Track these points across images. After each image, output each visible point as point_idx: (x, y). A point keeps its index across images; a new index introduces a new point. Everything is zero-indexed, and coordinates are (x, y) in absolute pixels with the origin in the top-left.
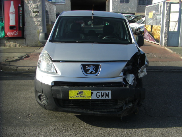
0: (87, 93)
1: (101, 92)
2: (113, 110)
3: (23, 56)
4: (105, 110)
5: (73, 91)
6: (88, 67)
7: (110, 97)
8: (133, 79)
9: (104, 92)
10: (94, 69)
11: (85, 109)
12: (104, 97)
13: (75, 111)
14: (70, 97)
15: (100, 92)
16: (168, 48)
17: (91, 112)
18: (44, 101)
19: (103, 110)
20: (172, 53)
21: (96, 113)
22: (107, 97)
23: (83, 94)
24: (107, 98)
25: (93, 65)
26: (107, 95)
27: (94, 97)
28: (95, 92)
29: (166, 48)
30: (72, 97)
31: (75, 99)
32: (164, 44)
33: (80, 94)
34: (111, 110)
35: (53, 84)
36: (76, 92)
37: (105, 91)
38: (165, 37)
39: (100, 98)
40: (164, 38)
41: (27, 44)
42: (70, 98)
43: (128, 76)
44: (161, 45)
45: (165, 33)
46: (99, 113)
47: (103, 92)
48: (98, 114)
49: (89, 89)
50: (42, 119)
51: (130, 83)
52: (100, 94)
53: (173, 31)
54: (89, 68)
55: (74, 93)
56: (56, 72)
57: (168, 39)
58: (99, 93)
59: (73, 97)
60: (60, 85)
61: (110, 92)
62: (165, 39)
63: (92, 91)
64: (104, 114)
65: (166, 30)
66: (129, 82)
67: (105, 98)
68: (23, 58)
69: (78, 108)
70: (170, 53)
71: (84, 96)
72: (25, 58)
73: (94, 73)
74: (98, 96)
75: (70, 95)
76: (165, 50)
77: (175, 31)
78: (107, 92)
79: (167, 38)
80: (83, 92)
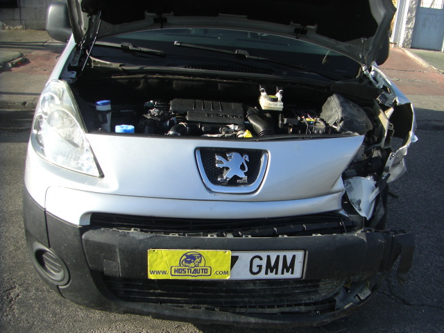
0: (218, 260)
1: (268, 257)
2: (303, 309)
3: (9, 62)
4: (276, 310)
5: (163, 252)
6: (223, 160)
7: (297, 273)
8: (373, 196)
9: (278, 257)
10: (242, 167)
11: (203, 307)
12: (276, 273)
13: (167, 312)
14: (153, 272)
15: (264, 255)
16: (414, 53)
17: (225, 319)
18: (55, 271)
19: (268, 311)
20: (425, 69)
21: (243, 319)
22: (287, 271)
23: (202, 264)
24: (287, 275)
25: (241, 152)
26: (289, 267)
27: (242, 272)
28: (245, 257)
29: (409, 54)
30: (158, 272)
31: (171, 278)
32: (404, 41)
33: (190, 262)
34: (297, 309)
35: (88, 222)
36: (174, 256)
37: (281, 254)
38: (408, 23)
39: (262, 275)
40: (404, 26)
41: (23, 22)
42: (151, 277)
43: (354, 186)
44: (395, 44)
45: (410, 10)
46: (253, 320)
47: (273, 255)
48: (249, 323)
49: (224, 247)
50: (55, 314)
51: (363, 214)
52: (264, 263)
53: (428, 7)
54: (225, 164)
55: (166, 258)
56: (97, 174)
57: (415, 29)
58: (261, 259)
59: (164, 273)
60: (111, 226)
61: (300, 255)
62: (408, 29)
63: (236, 254)
64: (270, 321)
65: (412, 2)
66: (360, 210)
67: (279, 276)
68: (10, 65)
69: (178, 302)
70: (420, 69)
71: (205, 270)
72: (17, 65)
73: (244, 184)
74: (255, 269)
75: (151, 266)
76: (405, 57)
77: (435, 7)
78: (289, 255)
79: (412, 26)
80: (201, 255)
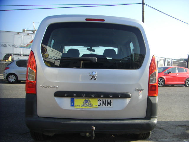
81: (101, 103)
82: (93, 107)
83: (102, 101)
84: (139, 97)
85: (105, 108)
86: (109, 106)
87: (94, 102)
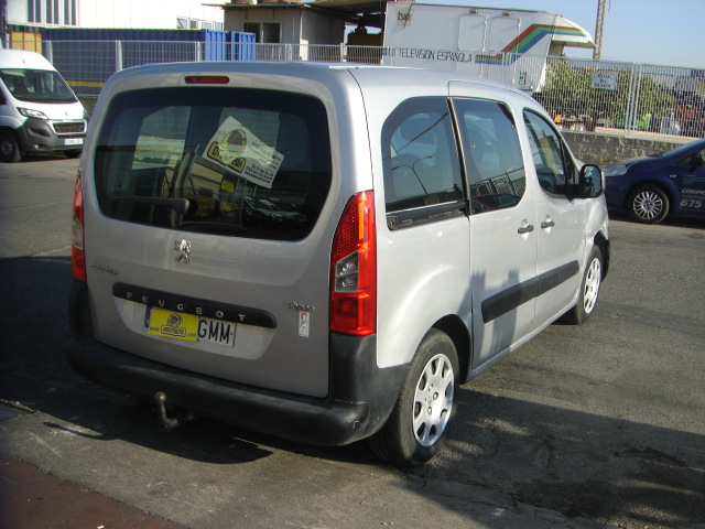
81: (205, 330)
82: (186, 338)
83: (209, 323)
84: (301, 329)
85: (212, 346)
86: (224, 342)
87: (190, 324)
